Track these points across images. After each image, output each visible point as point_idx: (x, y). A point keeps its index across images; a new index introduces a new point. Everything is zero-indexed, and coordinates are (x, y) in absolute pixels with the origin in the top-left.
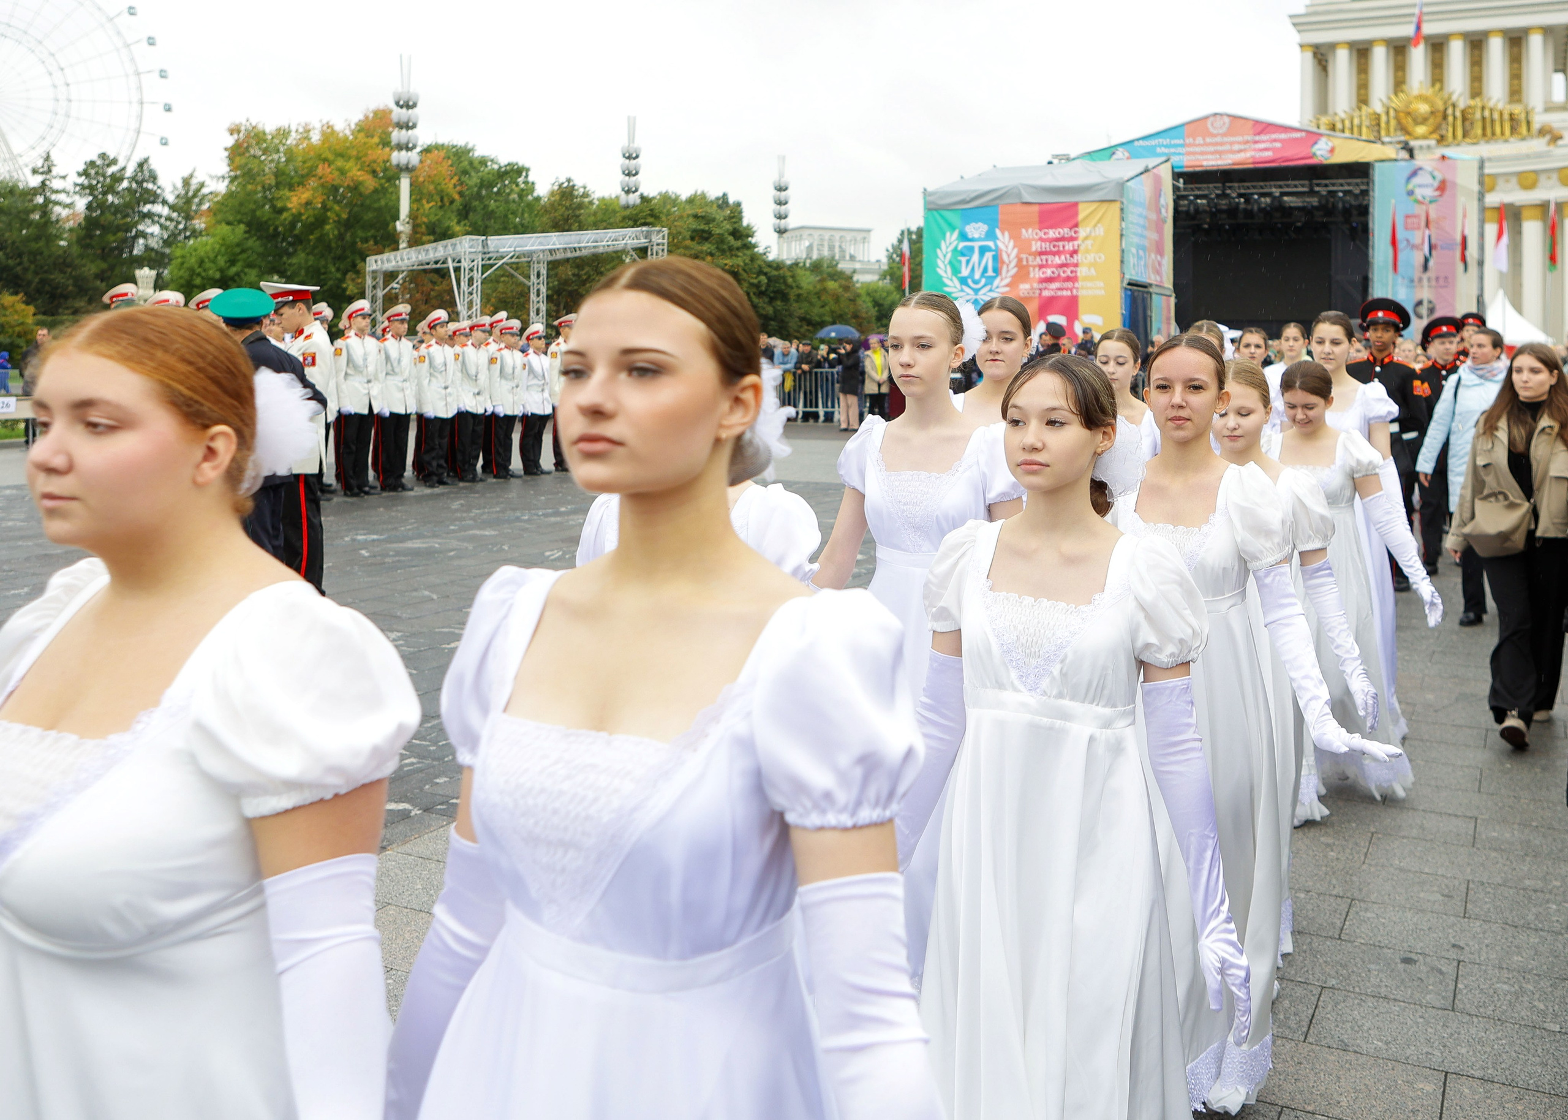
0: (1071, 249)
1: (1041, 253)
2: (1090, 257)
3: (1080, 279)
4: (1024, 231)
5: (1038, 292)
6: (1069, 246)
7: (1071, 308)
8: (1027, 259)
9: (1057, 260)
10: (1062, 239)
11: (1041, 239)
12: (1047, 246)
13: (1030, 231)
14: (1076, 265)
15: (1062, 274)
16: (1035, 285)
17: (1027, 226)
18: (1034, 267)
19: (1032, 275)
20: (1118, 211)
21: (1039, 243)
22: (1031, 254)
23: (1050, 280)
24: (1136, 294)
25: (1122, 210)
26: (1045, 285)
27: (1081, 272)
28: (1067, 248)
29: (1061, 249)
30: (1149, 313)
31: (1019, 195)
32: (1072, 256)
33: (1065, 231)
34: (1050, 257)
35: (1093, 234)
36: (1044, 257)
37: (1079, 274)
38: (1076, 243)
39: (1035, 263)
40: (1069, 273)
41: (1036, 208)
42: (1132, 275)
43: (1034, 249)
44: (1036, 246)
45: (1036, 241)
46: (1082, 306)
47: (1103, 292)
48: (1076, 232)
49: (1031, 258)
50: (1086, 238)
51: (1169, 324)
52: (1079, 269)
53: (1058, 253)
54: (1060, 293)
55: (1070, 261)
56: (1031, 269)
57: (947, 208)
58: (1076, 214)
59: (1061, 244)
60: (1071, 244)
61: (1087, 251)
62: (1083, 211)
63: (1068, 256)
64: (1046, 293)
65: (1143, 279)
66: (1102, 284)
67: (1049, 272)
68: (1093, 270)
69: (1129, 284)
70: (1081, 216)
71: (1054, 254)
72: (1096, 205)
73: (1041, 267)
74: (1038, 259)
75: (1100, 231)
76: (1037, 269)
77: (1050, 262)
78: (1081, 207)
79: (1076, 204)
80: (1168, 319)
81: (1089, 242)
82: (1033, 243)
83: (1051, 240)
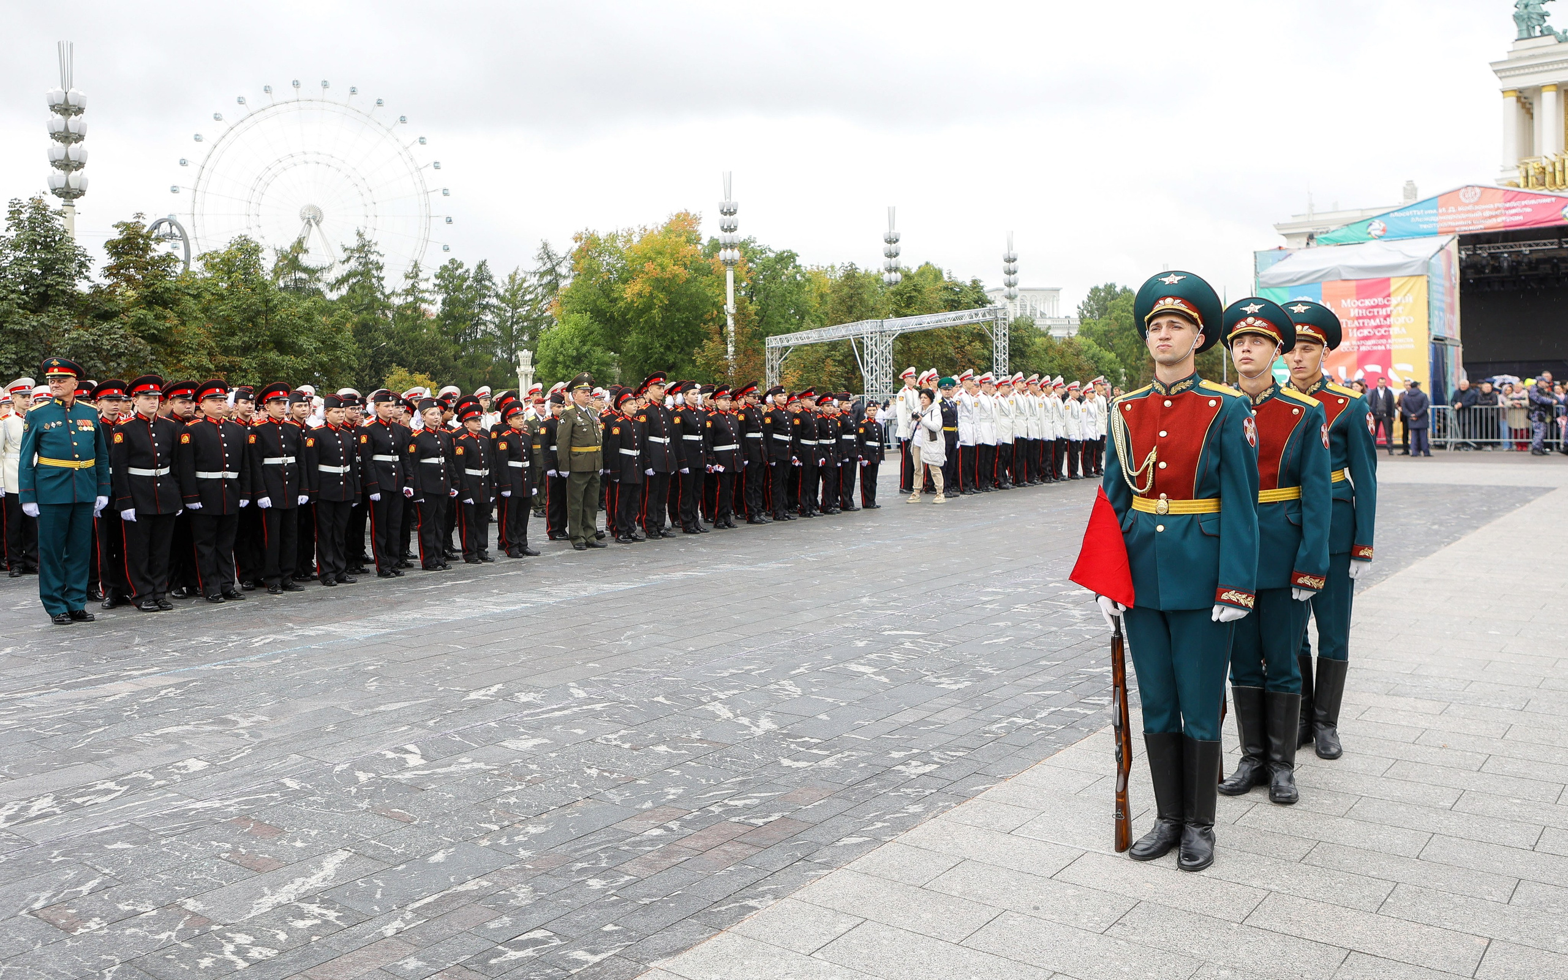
0: (1385, 313)
1: (1358, 318)
2: (1401, 320)
3: (1393, 336)
4: (1343, 301)
5: (1356, 348)
6: (1383, 312)
7: (1385, 360)
8: (1347, 323)
9: (1373, 323)
10: (1377, 306)
11: (1358, 307)
12: (1364, 312)
13: (1349, 301)
14: (1389, 326)
15: (1377, 333)
16: (1354, 343)
17: (1345, 297)
18: (1353, 328)
19: (1351, 335)
20: (1425, 284)
21: (1356, 310)
22: (1349, 319)
23: (1367, 338)
24: (1438, 346)
25: (1428, 282)
26: (1362, 342)
27: (1393, 331)
28: (1380, 313)
29: (1376, 314)
30: (1445, 361)
31: (1339, 274)
32: (1385, 319)
33: (1379, 300)
34: (1366, 321)
35: (1403, 302)
36: (1361, 321)
37: (1391, 333)
38: (1389, 309)
39: (1354, 326)
40: (1383, 332)
41: (1354, 284)
42: (1435, 332)
43: (1352, 315)
44: (1354, 313)
45: (1354, 309)
46: (1394, 357)
47: (1413, 346)
48: (1388, 301)
49: (1349, 322)
50: (1398, 305)
51: (1458, 368)
52: (1391, 329)
53: (1374, 317)
54: (1375, 348)
55: (1384, 323)
56: (1350, 330)
57: (1277, 286)
58: (1389, 286)
59: (1375, 310)
60: (1384, 310)
61: (1399, 315)
62: (1394, 285)
63: (1382, 320)
64: (1363, 349)
65: (1441, 335)
66: (1412, 340)
67: (1365, 332)
68: (1403, 330)
69: (1435, 339)
70: (1393, 288)
71: (1370, 318)
72: (1406, 279)
73: (1358, 328)
74: (1356, 322)
75: (1410, 299)
76: (1355, 330)
77: (1366, 325)
78: (1392, 281)
79: (1388, 279)
80: (1458, 365)
81: (1400, 308)
82: (1352, 310)
83: (1367, 308)
